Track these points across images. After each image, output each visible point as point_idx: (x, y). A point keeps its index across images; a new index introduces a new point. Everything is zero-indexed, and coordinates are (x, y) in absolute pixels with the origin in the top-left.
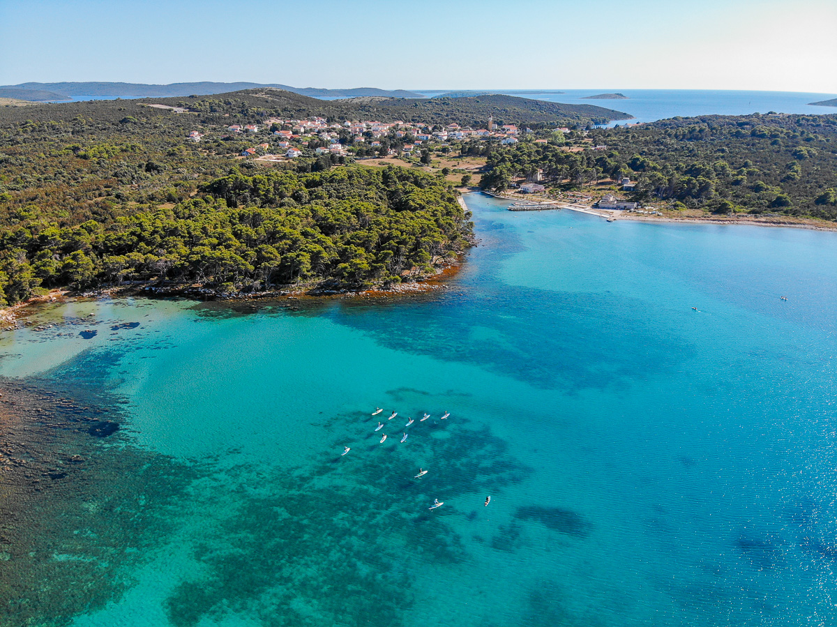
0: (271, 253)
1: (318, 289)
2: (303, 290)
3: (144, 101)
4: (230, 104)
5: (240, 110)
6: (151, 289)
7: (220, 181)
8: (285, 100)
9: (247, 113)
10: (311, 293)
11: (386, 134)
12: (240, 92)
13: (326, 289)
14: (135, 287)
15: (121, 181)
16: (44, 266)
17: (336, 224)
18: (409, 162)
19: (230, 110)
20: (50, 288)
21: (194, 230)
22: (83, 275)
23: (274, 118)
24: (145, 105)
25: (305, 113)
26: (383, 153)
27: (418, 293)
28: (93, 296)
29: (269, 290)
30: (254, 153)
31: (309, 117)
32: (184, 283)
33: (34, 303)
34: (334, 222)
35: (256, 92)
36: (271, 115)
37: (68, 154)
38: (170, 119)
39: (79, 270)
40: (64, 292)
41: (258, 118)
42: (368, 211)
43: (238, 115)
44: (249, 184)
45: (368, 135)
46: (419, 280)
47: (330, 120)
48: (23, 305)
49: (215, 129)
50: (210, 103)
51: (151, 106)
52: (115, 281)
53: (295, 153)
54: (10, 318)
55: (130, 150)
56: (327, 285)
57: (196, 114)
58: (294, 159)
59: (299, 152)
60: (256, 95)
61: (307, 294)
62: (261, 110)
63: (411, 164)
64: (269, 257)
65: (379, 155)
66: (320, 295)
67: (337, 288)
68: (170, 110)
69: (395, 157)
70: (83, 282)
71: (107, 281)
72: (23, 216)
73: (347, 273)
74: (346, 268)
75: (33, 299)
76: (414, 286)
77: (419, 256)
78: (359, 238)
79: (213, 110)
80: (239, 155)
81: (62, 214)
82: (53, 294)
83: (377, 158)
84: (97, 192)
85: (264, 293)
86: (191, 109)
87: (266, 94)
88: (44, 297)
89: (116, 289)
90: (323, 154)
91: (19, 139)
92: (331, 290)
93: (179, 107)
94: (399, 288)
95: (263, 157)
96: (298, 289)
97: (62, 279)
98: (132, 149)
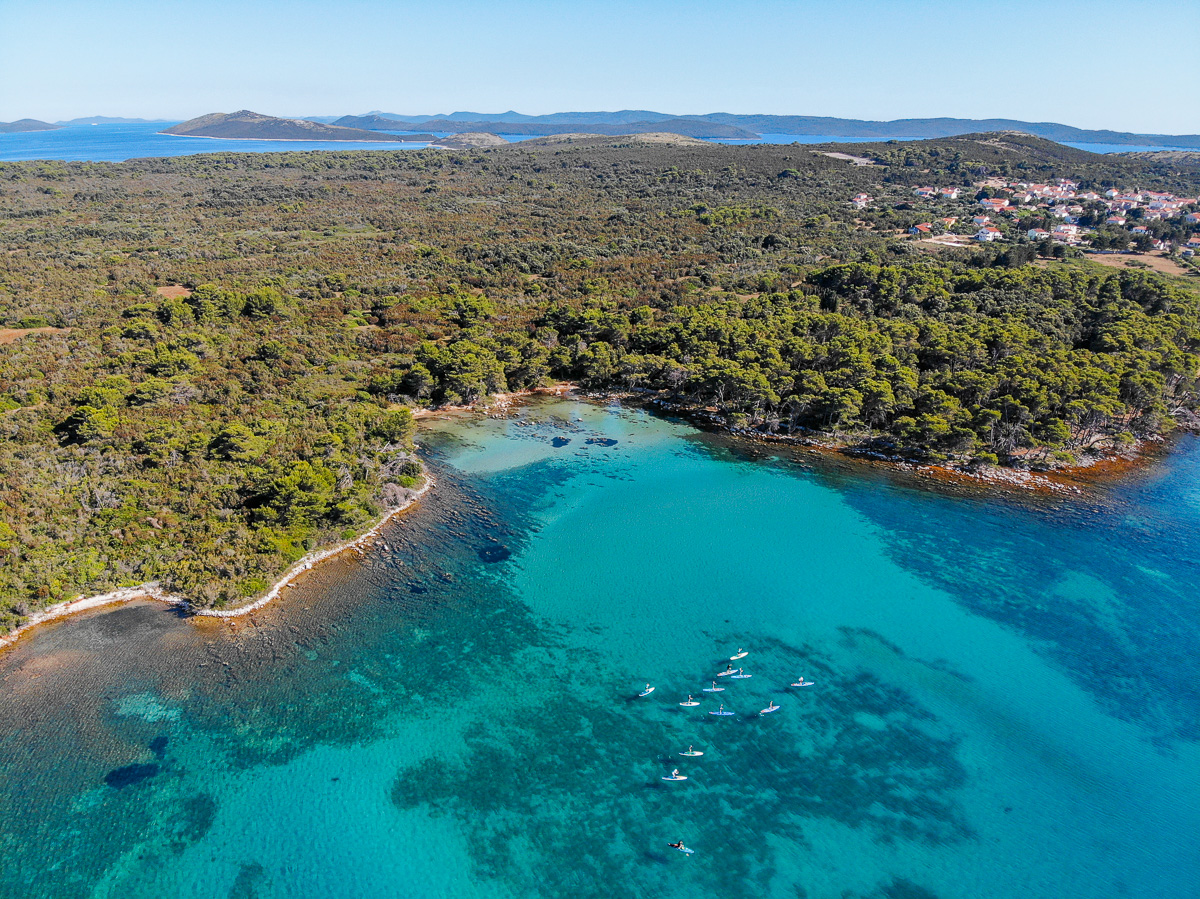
0: (815, 384)
1: (861, 446)
2: (838, 444)
3: (821, 147)
4: (938, 154)
5: (949, 163)
6: (659, 403)
7: (834, 269)
8: (1027, 151)
9: (956, 168)
10: (847, 452)
11: (1170, 215)
12: (962, 137)
13: (871, 449)
14: (645, 397)
15: (722, 258)
16: (559, 353)
17: (945, 354)
18: (1185, 266)
19: (934, 164)
20: (561, 380)
21: (739, 336)
22: (597, 372)
23: (996, 178)
24: (820, 153)
25: (1049, 173)
26: (1143, 245)
27: (1019, 489)
28: (597, 399)
29: (792, 434)
30: (929, 231)
31: (1052, 180)
32: (697, 403)
33: (539, 393)
34: (944, 351)
35: (985, 137)
36: (993, 174)
37: (689, 216)
38: (844, 174)
39: (594, 364)
40: (573, 388)
41: (969, 176)
42: (1015, 341)
43: (942, 172)
44: (872, 278)
45: (1135, 214)
46: (1037, 469)
47: (1084, 186)
48: (526, 394)
49: (895, 191)
50: (907, 154)
51: (827, 154)
52: (626, 385)
53: (991, 234)
54: (503, 405)
55: (763, 216)
56: (876, 444)
57: (883, 167)
58: (983, 244)
59: (998, 234)
60: (985, 143)
61: (841, 451)
62: (980, 165)
63: (1186, 270)
64: (810, 389)
65: (1134, 248)
66: (858, 456)
67: (890, 452)
68: (848, 162)
69: (1164, 255)
70: (594, 380)
71: (619, 383)
72: (588, 290)
73: (908, 432)
74: (908, 424)
75: (539, 389)
76: (1022, 477)
77: (1047, 430)
78: (962, 383)
79: (908, 163)
80: (904, 233)
81: (630, 294)
82: (557, 387)
83: (1131, 253)
84: (685, 270)
85: (784, 437)
86: (878, 161)
87: (1001, 140)
88: (552, 389)
89: (625, 395)
90: (1035, 240)
91: (651, 190)
92: (879, 452)
93: (863, 157)
94: (992, 473)
95: (938, 237)
96: (830, 442)
97: (574, 372)
98: (766, 214)
